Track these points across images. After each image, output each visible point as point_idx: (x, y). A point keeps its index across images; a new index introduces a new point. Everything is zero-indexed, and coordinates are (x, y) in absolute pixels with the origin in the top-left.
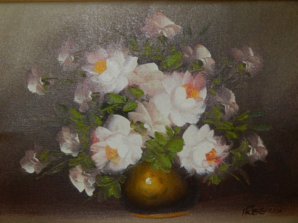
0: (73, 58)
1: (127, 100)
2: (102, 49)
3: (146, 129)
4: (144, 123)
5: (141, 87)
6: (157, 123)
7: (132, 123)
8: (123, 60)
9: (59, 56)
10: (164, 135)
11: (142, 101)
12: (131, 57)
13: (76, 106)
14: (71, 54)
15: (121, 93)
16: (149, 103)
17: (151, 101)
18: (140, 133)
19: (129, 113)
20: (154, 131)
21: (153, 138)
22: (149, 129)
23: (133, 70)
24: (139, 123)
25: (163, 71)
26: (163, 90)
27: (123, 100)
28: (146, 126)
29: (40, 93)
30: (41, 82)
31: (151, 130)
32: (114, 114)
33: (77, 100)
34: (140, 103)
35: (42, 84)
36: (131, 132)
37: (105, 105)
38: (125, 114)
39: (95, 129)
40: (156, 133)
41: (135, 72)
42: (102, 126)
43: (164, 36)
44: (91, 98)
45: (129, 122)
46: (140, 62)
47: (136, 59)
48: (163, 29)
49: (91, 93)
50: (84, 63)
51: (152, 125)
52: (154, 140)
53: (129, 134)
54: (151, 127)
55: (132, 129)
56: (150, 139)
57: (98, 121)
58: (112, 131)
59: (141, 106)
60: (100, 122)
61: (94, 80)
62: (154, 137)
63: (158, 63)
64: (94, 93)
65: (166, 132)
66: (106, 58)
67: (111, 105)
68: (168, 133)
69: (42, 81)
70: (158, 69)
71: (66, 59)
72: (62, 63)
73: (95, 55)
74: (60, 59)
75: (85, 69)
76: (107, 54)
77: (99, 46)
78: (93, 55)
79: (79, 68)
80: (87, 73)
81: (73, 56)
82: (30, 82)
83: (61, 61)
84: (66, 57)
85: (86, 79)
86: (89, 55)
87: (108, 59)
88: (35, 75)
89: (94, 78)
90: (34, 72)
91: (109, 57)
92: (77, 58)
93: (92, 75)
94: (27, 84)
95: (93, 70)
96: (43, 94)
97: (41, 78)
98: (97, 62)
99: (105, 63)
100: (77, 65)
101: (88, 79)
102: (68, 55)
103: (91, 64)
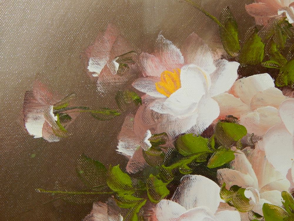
0: (117, 65)
1: (217, 145)
2: (173, 48)
3: (247, 200)
4: (244, 189)
5: (242, 121)
6: (269, 187)
7: (223, 189)
8: (213, 68)
9: (91, 62)
10: (279, 209)
11: (244, 146)
12: (226, 62)
13: (123, 161)
14: (113, 54)
15: (207, 133)
16: (255, 151)
17: (259, 145)
18: (237, 208)
19: (219, 171)
20: (263, 201)
21: (258, 216)
22: (254, 199)
23: (228, 88)
24: (235, 188)
25: (281, 88)
26: (281, 127)
27: (210, 146)
28: (247, 194)
29: (49, 139)
30: (53, 115)
31: (257, 200)
32: (193, 173)
33: (121, 149)
34: (239, 151)
35: (56, 118)
36: (222, 206)
37: (176, 156)
38: (212, 175)
39: (155, 205)
40: (266, 207)
41: (232, 91)
42: (169, 197)
43: (287, 22)
44: (150, 145)
45: (219, 189)
46: (243, 73)
47: (236, 65)
48: (286, 9)
49: (149, 135)
50: (139, 74)
51: (258, 192)
52: (262, 218)
53: (217, 211)
54: (256, 194)
55: (223, 201)
56: (254, 217)
57: (162, 188)
58: (186, 207)
59: (241, 156)
60: (167, 192)
61: (155, 108)
62: (261, 213)
63: (274, 73)
64: (155, 135)
65: (283, 203)
66: (181, 66)
67: (188, 157)
68: (285, 205)
69: (55, 114)
70: (273, 85)
71: (102, 67)
72: (94, 75)
73: (161, 61)
74: (91, 68)
75: (139, 86)
76: (182, 57)
77: (169, 42)
78: (156, 59)
79: (128, 85)
80: (144, 94)
81: (117, 61)
82: (30, 115)
83: (94, 73)
84: (103, 63)
85: (141, 108)
86: (147, 58)
87: (184, 67)
88: (40, 101)
89: (157, 105)
90: (39, 96)
91: (186, 63)
92: (126, 66)
93: (153, 100)
94: (24, 121)
95: (155, 90)
96: (57, 140)
97: (52, 107)
98: (164, 73)
99: (178, 74)
100: (124, 79)
101: (146, 107)
102: (108, 59)
103: (152, 77)
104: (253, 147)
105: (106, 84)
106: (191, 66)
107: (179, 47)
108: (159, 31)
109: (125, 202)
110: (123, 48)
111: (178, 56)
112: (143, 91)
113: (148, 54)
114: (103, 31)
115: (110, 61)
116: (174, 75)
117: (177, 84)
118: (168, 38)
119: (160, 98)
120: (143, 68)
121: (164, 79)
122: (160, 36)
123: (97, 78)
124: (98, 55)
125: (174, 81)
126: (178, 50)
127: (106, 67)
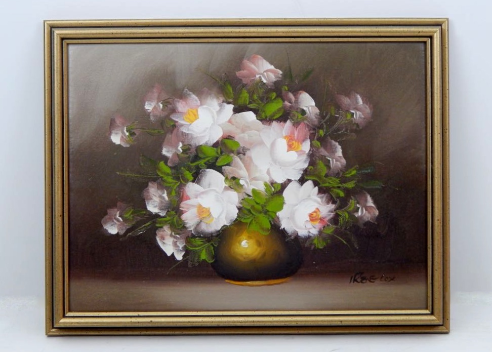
0: (161, 106)
1: (222, 152)
2: (194, 96)
3: (242, 186)
4: (239, 180)
5: (237, 139)
6: (255, 179)
7: (226, 179)
8: (218, 108)
9: (146, 103)
10: (262, 192)
11: (238, 153)
12: (225, 104)
13: (165, 159)
14: (159, 100)
15: (216, 145)
16: (246, 156)
17: (248, 153)
18: (235, 190)
19: (223, 167)
20: (252, 187)
21: (249, 196)
22: (246, 185)
23: (228, 119)
24: (234, 178)
25: (261, 120)
26: (261, 143)
27: (217, 153)
28: (242, 182)
29: (124, 145)
30: (126, 132)
31: (248, 186)
32: (208, 168)
33: (165, 152)
34: (235, 156)
35: (127, 134)
36: (226, 188)
37: (196, 158)
38: (219, 169)
39: (185, 185)
40: (254, 191)
41: (230, 121)
42: (193, 181)
43: (263, 82)
44: (181, 151)
45: (224, 178)
46: (237, 110)
47: (231, 107)
48: (262, 74)
49: (181, 145)
50: (174, 111)
51: (248, 181)
52: (251, 198)
53: (223, 191)
54: (247, 183)
55: (227, 186)
56: (246, 197)
57: (189, 175)
58: (204, 187)
59: (237, 159)
60: (192, 178)
61: (184, 130)
62: (251, 194)
63: (255, 111)
64: (184, 145)
65: (265, 189)
66: (198, 106)
67: (204, 158)
69: (127, 131)
70: (256, 118)
71: (153, 107)
72: (148, 111)
73: (186, 103)
74: (147, 107)
75: (174, 118)
76: (199, 102)
77: (191, 93)
78: (184, 103)
79: (168, 117)
80: (177, 122)
81: (161, 103)
82: (113, 132)
83: (148, 110)
84: (153, 104)
85: (176, 129)
86: (178, 102)
87: (200, 107)
88: (119, 124)
89: (185, 128)
90: (118, 121)
91: (201, 105)
92: (166, 106)
93: (182, 125)
94: (110, 134)
95: (184, 120)
96: (128, 146)
97: (125, 128)
98: (188, 110)
99: (197, 111)
100: (166, 113)
101: (178, 129)
102: (156, 102)
103: (182, 113)
104: (244, 154)
105: (155, 116)
106: (205, 106)
107: (197, 96)
108: (185, 87)
109: (167, 183)
110: (164, 96)
111: (196, 101)
112: (176, 120)
113: (179, 100)
114: (153, 87)
115: (157, 103)
116: (194, 111)
117: (196, 117)
118: (190, 90)
119: (187, 125)
120: (176, 107)
121: (189, 114)
122: (186, 90)
123: (150, 112)
124: (150, 100)
125: (195, 115)
126: (196, 98)
127: (155, 106)
